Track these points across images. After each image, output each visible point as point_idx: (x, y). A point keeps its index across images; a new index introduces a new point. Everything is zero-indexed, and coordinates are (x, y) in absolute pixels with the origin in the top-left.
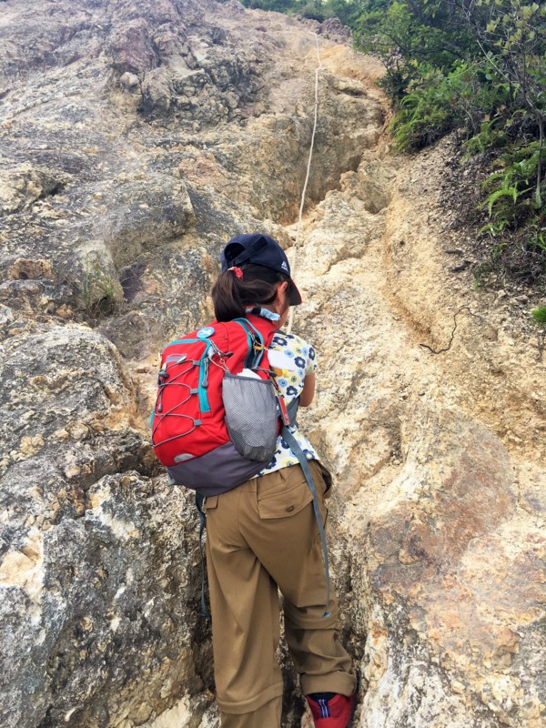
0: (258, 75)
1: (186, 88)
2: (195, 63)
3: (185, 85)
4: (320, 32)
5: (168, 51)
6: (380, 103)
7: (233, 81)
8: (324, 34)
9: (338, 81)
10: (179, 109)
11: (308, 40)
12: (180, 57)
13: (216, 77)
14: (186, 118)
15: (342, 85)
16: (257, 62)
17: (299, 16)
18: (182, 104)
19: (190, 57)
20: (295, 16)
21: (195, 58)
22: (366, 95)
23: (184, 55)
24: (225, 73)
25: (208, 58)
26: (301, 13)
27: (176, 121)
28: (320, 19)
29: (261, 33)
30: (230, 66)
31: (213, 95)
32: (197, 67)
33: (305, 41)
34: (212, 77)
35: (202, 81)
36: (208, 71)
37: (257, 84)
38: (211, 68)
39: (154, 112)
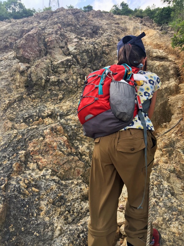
0: (107, 54)
1: (59, 69)
2: (68, 52)
3: (58, 67)
4: (141, 22)
5: (52, 46)
6: (175, 63)
7: (90, 61)
8: (143, 23)
9: (152, 52)
10: (51, 85)
11: (137, 27)
12: (60, 49)
13: (79, 60)
14: (55, 90)
15: (155, 54)
16: (108, 45)
17: (134, 17)
18: (53, 82)
19: (65, 48)
20: (132, 17)
21: (68, 49)
22: (167, 59)
23: (62, 47)
24: (86, 57)
25: (75, 49)
26: (134, 15)
27: (49, 93)
28: (142, 17)
29: (117, 25)
30: (89, 53)
31: (75, 72)
32: (69, 54)
33: (135, 27)
34: (77, 60)
35: (70, 64)
36: (75, 57)
37: (106, 60)
38: (77, 55)
39: (34, 88)
